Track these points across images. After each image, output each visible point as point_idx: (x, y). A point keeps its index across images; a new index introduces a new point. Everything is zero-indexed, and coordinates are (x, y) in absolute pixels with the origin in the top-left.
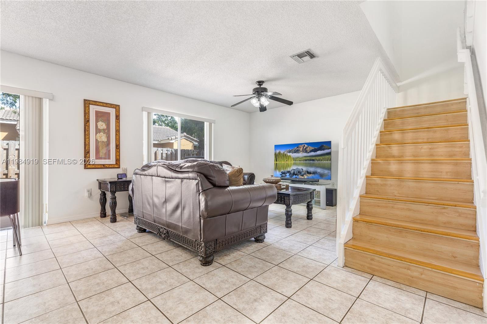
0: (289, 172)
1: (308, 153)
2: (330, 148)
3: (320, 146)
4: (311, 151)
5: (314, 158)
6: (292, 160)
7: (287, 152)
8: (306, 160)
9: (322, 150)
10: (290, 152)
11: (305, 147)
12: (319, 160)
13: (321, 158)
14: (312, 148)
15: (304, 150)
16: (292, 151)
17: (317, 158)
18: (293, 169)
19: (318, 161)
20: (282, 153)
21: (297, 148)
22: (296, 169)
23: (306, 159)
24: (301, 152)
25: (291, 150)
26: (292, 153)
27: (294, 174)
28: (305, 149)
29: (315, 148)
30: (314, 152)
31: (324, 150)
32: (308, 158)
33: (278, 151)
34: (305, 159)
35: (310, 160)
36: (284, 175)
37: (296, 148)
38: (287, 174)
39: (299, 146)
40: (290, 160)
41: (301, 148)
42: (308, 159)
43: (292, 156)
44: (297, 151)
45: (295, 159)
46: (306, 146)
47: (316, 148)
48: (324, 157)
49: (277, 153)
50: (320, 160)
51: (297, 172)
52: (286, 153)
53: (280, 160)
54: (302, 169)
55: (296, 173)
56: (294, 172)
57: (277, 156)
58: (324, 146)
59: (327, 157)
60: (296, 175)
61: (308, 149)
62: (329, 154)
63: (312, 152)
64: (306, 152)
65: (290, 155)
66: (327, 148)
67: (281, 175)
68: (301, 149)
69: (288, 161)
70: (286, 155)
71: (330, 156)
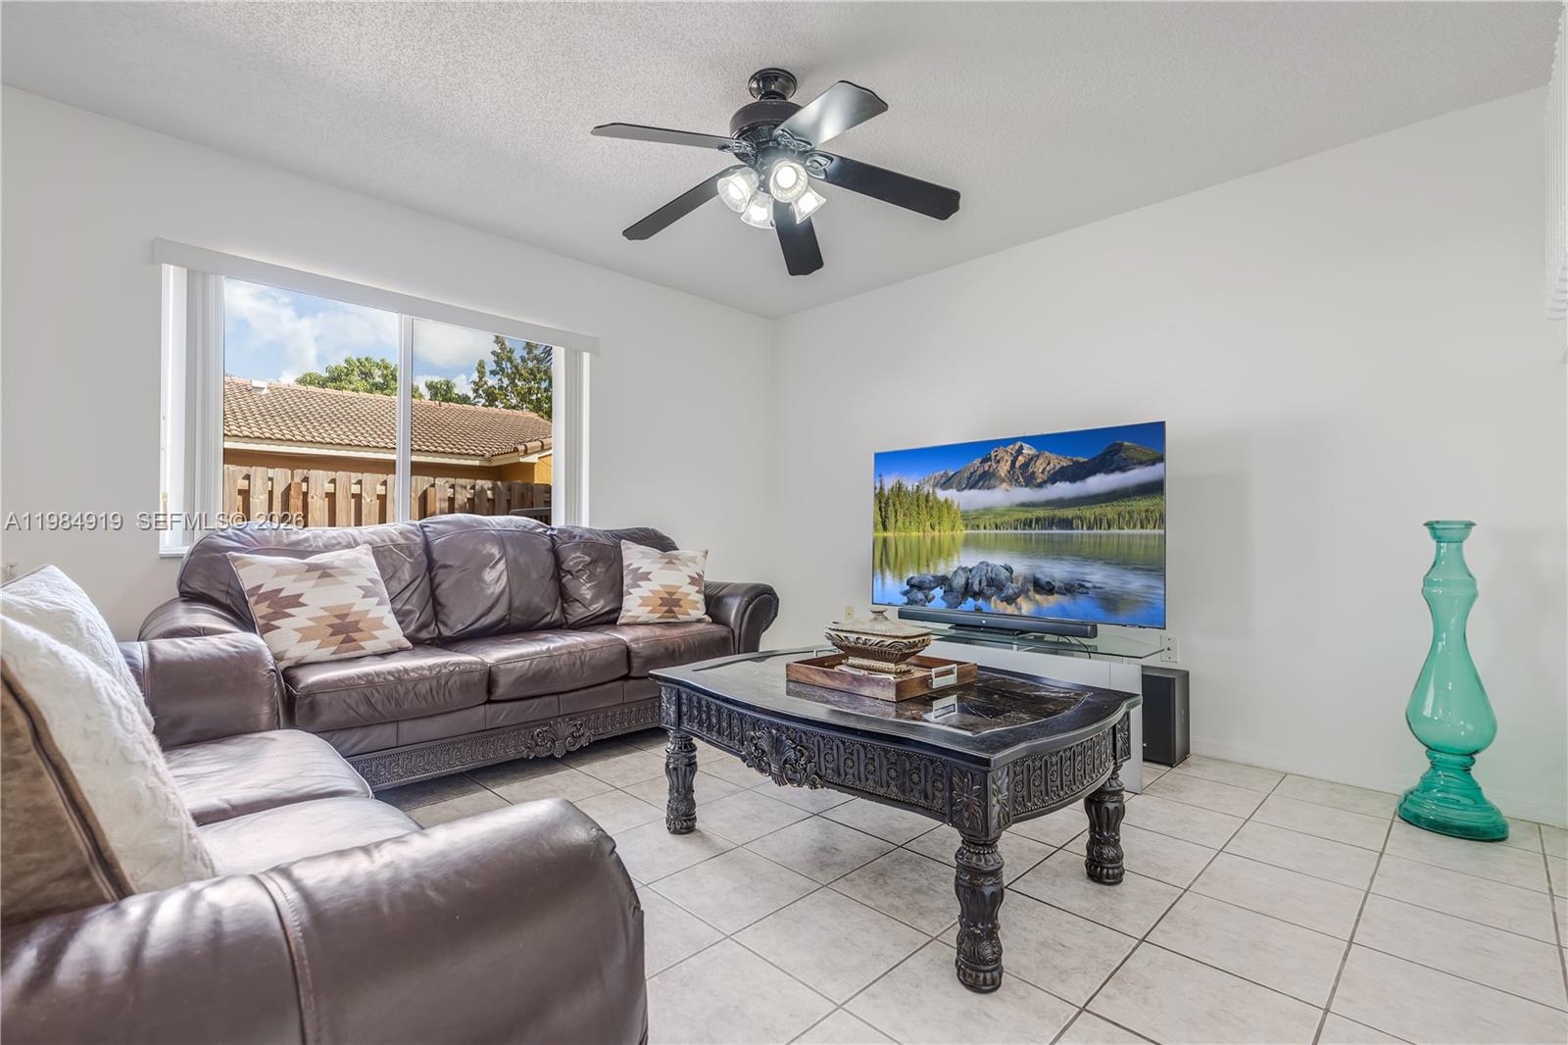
0: (942, 581)
1: (1040, 485)
2: (1161, 459)
3: (1101, 452)
4: (1055, 477)
5: (1069, 513)
6: (959, 523)
7: (935, 486)
8: (1028, 524)
9: (1112, 471)
10: (946, 484)
11: (1021, 459)
12: (1097, 523)
13: (1109, 510)
14: (1058, 462)
15: (1018, 472)
16: (956, 480)
17: (1089, 512)
18: (964, 569)
19: (1089, 528)
20: (910, 488)
21: (984, 461)
22: (978, 567)
23: (1029, 515)
24: (1003, 481)
25: (951, 473)
26: (960, 490)
27: (967, 591)
28: (1025, 466)
29: (1077, 462)
30: (1073, 480)
31: (1123, 469)
32: (1041, 513)
33: (889, 483)
34: (1022, 516)
35: (1051, 523)
36: (920, 595)
37: (977, 462)
38: (933, 588)
39: (993, 454)
40: (946, 525)
41: (1002, 464)
42: (1038, 520)
43: (956, 503)
44: (983, 480)
45: (971, 519)
46: (1028, 450)
47: (1082, 460)
48: (1123, 506)
49: (886, 492)
50: (1105, 524)
51: (984, 583)
52: (927, 489)
53: (900, 524)
54: (1009, 569)
55: (976, 588)
56: (967, 584)
57: (887, 503)
58: (1128, 448)
59: (1142, 504)
60: (976, 595)
61: (1039, 467)
62: (1156, 488)
63: (1058, 483)
64: (1030, 481)
65: (946, 501)
66: (1145, 458)
67: (905, 593)
68: (1004, 469)
69: (937, 527)
70: (927, 501)
71: (1157, 500)
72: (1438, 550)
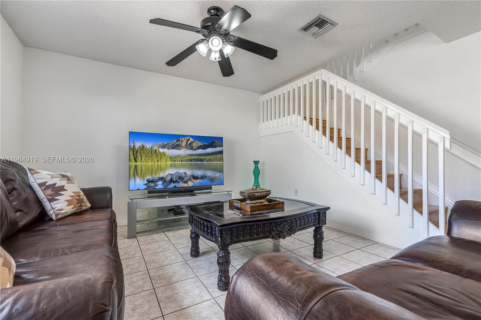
0: (162, 179)
1: (195, 150)
2: (222, 146)
3: (210, 142)
4: (199, 148)
5: (202, 158)
6: (168, 160)
7: (159, 147)
8: (191, 160)
9: (213, 148)
10: (164, 147)
11: (189, 142)
12: (209, 160)
13: (212, 157)
14: (199, 144)
15: (188, 145)
16: (167, 146)
17: (207, 157)
18: (170, 174)
19: (207, 161)
20: (148, 147)
21: (177, 141)
22: (175, 173)
23: (192, 158)
24: (184, 147)
25: (165, 144)
26: (169, 149)
27: (171, 181)
28: (191, 144)
29: (204, 144)
30: (203, 149)
31: (215, 147)
32: (195, 157)
33: (138, 145)
34: (190, 158)
35: (198, 160)
36: (153, 184)
37: (175, 141)
38: (158, 181)
39: (180, 139)
40: (163, 160)
41: (183, 142)
42: (194, 159)
43: (167, 153)
44: (177, 147)
45: (172, 158)
46: (191, 139)
47: (206, 144)
48: (215, 156)
49: (136, 148)
50: (211, 160)
51: (177, 178)
52: (155, 148)
53: (143, 160)
54: (186, 174)
55: (175, 180)
56: (171, 179)
57: (137, 152)
58: (216, 142)
59: (219, 156)
60: (174, 182)
61: (194, 144)
62: (221, 152)
63: (200, 150)
64: (192, 148)
65: (163, 152)
66: (220, 145)
67: (146, 185)
68: (184, 144)
69: (160, 161)
70: (155, 152)
71: (222, 155)
72: (255, 166)
